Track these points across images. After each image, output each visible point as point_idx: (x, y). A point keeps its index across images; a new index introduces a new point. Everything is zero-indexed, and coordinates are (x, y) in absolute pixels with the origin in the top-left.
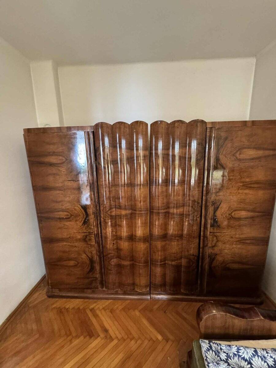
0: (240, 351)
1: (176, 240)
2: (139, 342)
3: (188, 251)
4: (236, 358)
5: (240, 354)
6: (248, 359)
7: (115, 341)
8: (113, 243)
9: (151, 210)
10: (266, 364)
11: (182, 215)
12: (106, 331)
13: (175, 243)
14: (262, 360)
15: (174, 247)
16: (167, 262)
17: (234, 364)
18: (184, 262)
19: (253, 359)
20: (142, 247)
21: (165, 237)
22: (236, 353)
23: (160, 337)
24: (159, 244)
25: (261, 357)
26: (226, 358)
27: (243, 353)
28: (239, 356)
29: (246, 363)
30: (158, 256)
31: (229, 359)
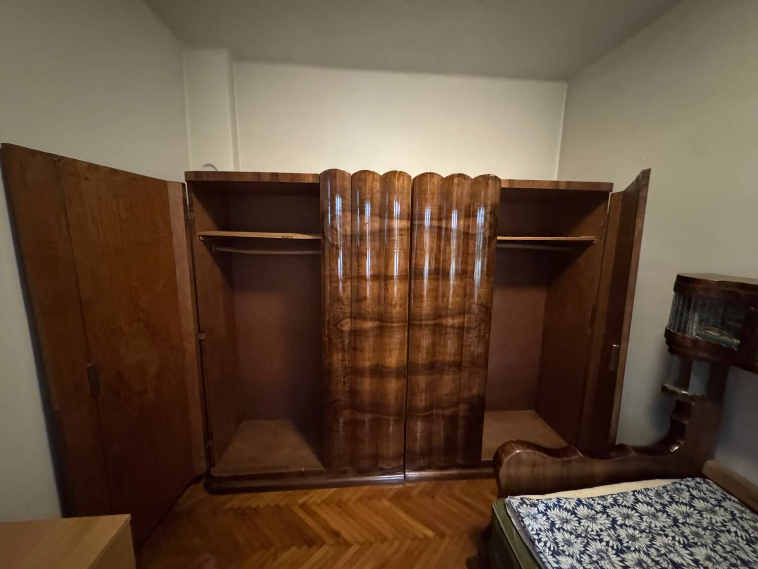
0: (561, 501)
1: (451, 373)
2: (396, 543)
3: (470, 390)
4: (557, 510)
5: (561, 505)
6: (571, 509)
7: (355, 548)
8: (344, 382)
9: (411, 322)
10: (593, 511)
11: (461, 329)
12: (336, 534)
13: (450, 377)
14: (588, 508)
15: (447, 384)
16: (434, 411)
17: (554, 517)
18: (462, 409)
19: (578, 508)
20: (393, 386)
21: (433, 367)
22: (556, 503)
23: (430, 533)
24: (422, 380)
25: (586, 505)
26: (545, 508)
27: (565, 503)
28: (560, 507)
29: (570, 514)
30: (421, 401)
31: (549, 510)
